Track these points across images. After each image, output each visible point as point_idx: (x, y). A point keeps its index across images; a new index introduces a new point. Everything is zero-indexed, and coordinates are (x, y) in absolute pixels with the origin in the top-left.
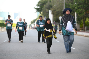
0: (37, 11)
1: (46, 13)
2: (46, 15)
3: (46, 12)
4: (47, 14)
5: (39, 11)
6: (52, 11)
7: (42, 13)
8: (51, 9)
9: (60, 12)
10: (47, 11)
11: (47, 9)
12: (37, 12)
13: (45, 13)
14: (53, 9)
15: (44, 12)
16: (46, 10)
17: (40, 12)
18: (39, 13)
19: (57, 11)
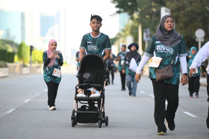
0: (118, 9)
1: (151, 17)
2: (150, 22)
3: (151, 15)
4: (154, 19)
5: (125, 11)
6: (172, 12)
7: (136, 15)
8: (168, 4)
9: (199, 14)
10: (154, 10)
11: (153, 4)
12: (119, 12)
13: (148, 17)
14: (174, 5)
15: (142, 15)
16: (151, 7)
17: (131, 14)
18: (125, 16)
19: (188, 9)
